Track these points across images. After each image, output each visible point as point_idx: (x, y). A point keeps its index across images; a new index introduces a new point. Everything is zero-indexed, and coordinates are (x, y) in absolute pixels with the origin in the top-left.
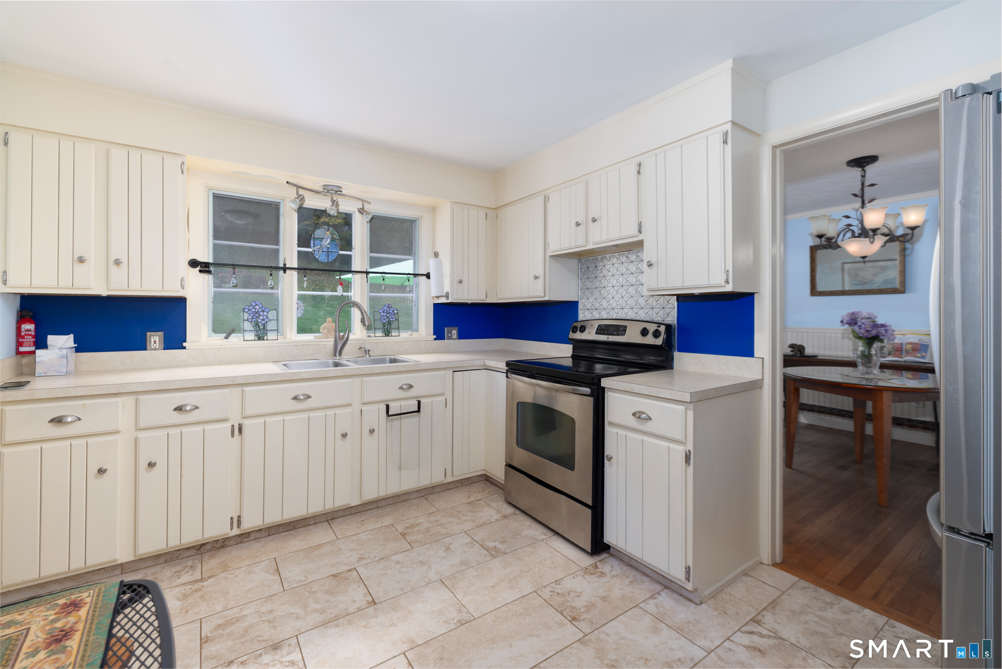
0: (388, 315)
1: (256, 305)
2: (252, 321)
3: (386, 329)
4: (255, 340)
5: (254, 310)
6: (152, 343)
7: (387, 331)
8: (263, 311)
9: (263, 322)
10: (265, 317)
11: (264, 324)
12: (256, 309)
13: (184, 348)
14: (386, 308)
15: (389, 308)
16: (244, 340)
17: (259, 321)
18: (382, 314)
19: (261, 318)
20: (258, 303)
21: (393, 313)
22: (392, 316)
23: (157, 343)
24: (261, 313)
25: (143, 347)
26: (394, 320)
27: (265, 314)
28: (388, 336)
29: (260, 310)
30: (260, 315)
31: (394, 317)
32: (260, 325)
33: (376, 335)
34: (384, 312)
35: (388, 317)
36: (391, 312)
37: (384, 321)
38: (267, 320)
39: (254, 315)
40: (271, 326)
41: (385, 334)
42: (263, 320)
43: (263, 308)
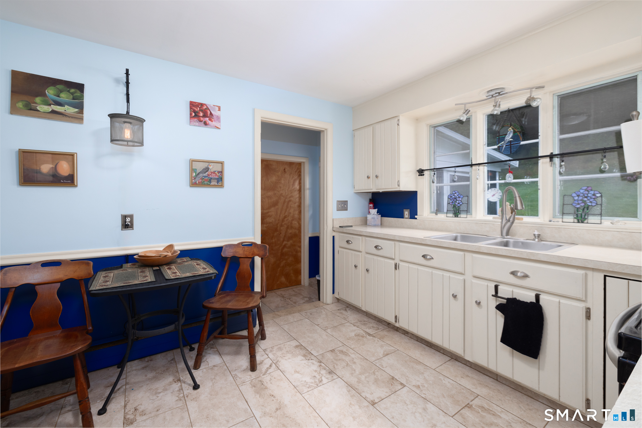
0: (585, 199)
1: (456, 193)
2: (452, 204)
3: (579, 215)
4: (453, 217)
5: (453, 197)
6: (406, 215)
7: (581, 217)
8: (459, 197)
9: (459, 205)
10: (460, 202)
11: (459, 206)
12: (455, 196)
13: (416, 219)
14: (582, 191)
15: (588, 191)
16: (447, 217)
17: (457, 204)
18: (576, 198)
19: (458, 202)
20: (456, 192)
21: (594, 197)
22: (592, 200)
23: (407, 215)
24: (458, 199)
25: (402, 216)
26: (594, 204)
27: (460, 199)
28: (582, 222)
29: (457, 197)
30: (457, 199)
31: (594, 202)
32: (457, 206)
33: (564, 220)
34: (578, 196)
35: (584, 202)
36: (589, 195)
37: (578, 206)
38: (461, 203)
39: (454, 200)
40: (463, 207)
41: (578, 220)
42: (459, 203)
43: (459, 196)
